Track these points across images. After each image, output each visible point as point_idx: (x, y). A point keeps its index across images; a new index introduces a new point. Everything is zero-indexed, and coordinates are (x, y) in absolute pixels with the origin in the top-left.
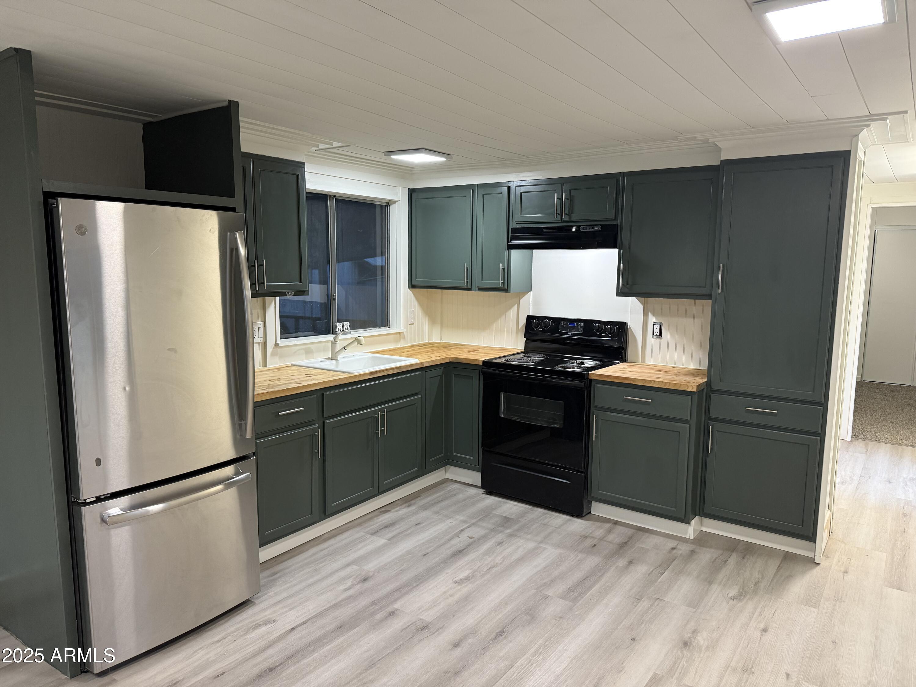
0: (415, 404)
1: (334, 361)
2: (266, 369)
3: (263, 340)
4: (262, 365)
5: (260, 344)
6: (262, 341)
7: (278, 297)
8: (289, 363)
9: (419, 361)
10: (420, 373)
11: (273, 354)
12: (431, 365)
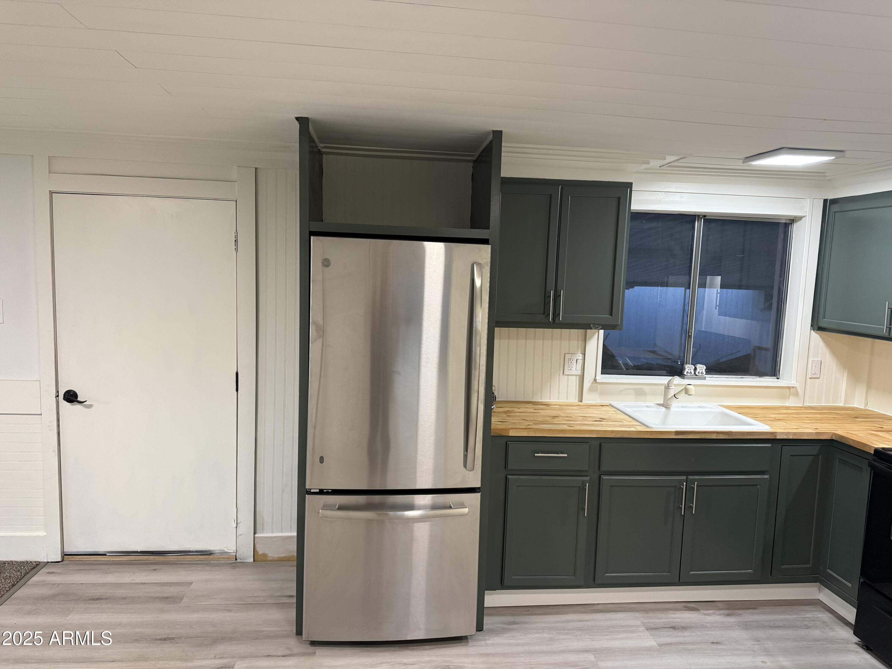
0: (756, 485)
1: (663, 409)
2: (580, 403)
3: (581, 373)
4: (578, 399)
5: (578, 377)
6: (579, 374)
7: (603, 330)
8: (607, 402)
9: (771, 430)
10: (769, 445)
11: (591, 390)
12: (791, 438)
